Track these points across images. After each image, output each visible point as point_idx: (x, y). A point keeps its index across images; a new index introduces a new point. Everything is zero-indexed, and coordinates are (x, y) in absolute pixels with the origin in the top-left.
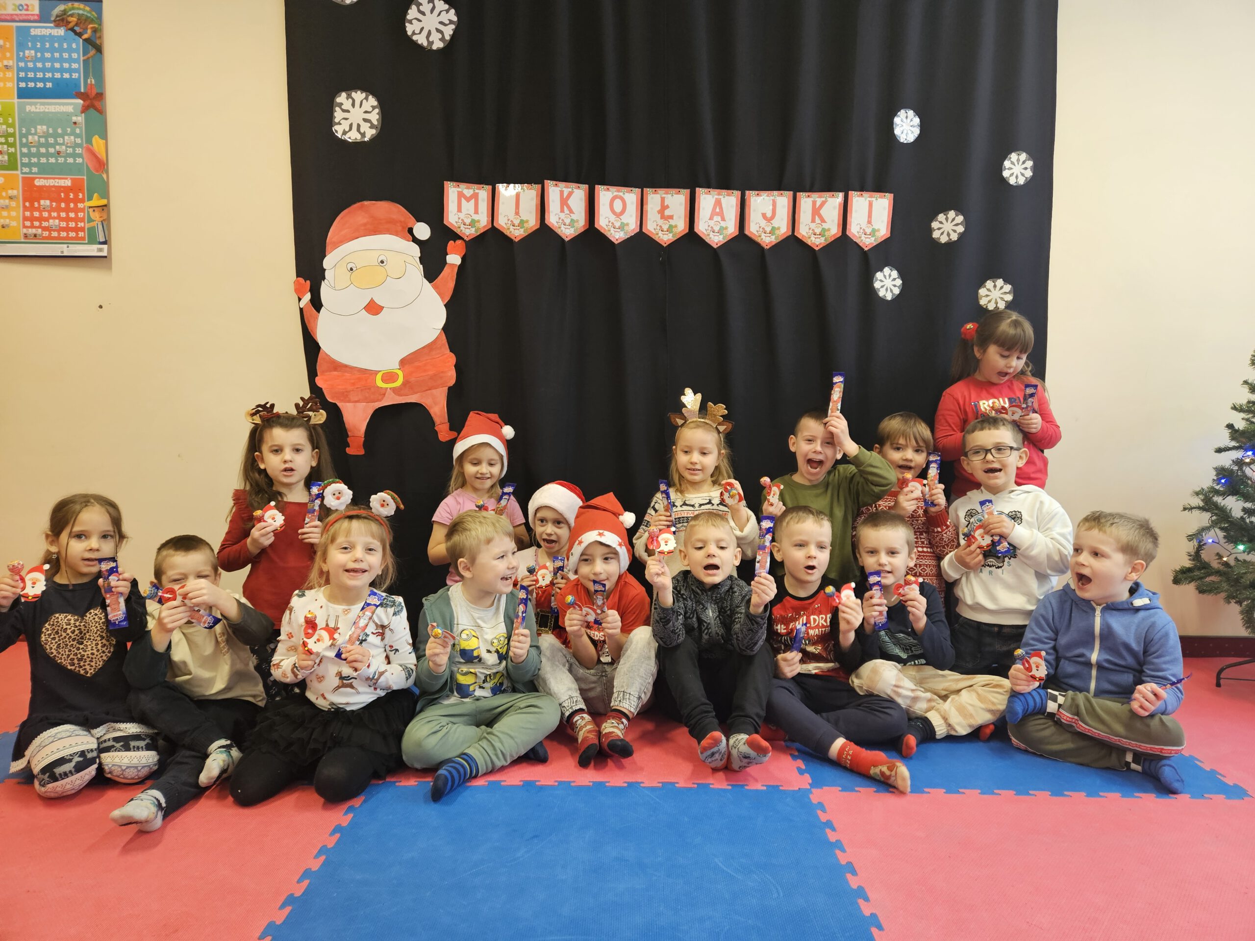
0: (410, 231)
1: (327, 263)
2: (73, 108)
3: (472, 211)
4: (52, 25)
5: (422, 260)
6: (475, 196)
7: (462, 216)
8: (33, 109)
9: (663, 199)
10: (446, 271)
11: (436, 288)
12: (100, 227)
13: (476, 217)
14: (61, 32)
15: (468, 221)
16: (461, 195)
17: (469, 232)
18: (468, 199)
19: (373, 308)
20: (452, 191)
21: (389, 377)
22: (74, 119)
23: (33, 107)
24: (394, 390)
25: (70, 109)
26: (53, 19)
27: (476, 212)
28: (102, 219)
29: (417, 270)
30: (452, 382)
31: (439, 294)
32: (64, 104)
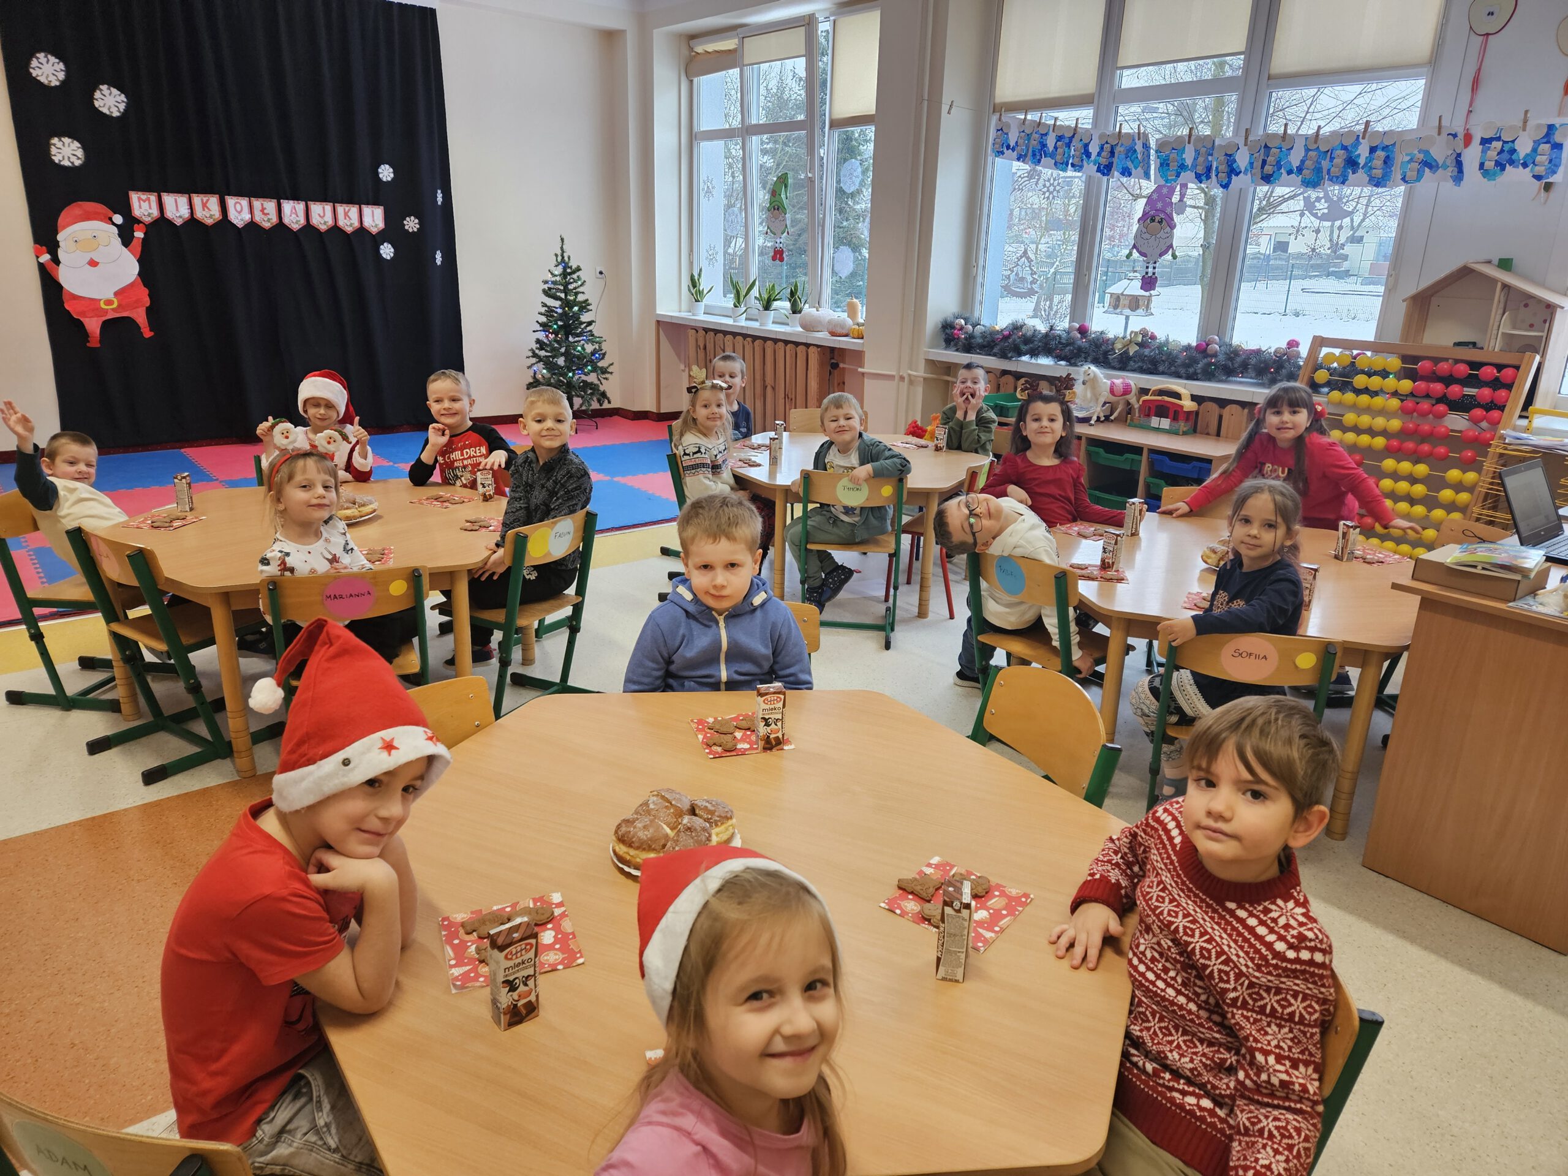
0: (110, 219)
1: (59, 237)
3: (148, 208)
5: (120, 235)
6: (148, 199)
7: (142, 210)
9: (262, 205)
10: (134, 242)
11: (130, 251)
13: (151, 211)
15: (146, 214)
16: (139, 199)
17: (148, 220)
18: (144, 201)
19: (93, 263)
20: (134, 197)
21: (109, 302)
24: (113, 310)
27: (150, 208)
29: (118, 241)
30: (148, 304)
31: (133, 254)
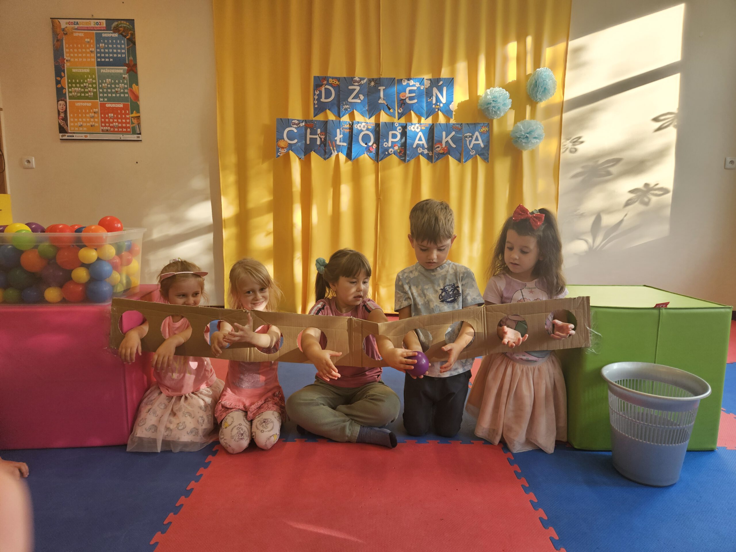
2: (123, 71)
4: (112, 32)
8: (104, 71)
12: (137, 126)
14: (116, 35)
22: (124, 76)
23: (104, 70)
25: (122, 71)
26: (112, 29)
28: (138, 123)
32: (118, 69)
